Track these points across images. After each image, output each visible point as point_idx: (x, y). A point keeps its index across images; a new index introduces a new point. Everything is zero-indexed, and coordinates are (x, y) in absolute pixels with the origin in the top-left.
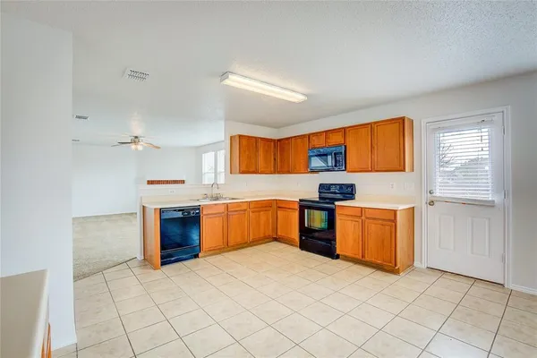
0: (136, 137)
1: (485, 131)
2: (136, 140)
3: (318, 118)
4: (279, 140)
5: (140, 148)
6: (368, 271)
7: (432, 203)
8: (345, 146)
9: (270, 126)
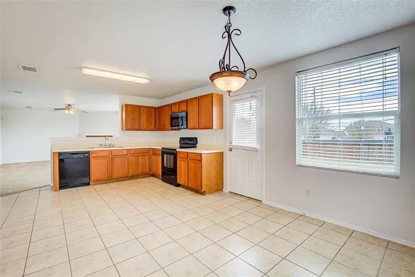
0: (69, 105)
1: (254, 102)
2: (69, 107)
3: (180, 92)
4: (158, 108)
5: (72, 112)
6: (189, 192)
7: (231, 150)
8: (187, 113)
9: (154, 97)
